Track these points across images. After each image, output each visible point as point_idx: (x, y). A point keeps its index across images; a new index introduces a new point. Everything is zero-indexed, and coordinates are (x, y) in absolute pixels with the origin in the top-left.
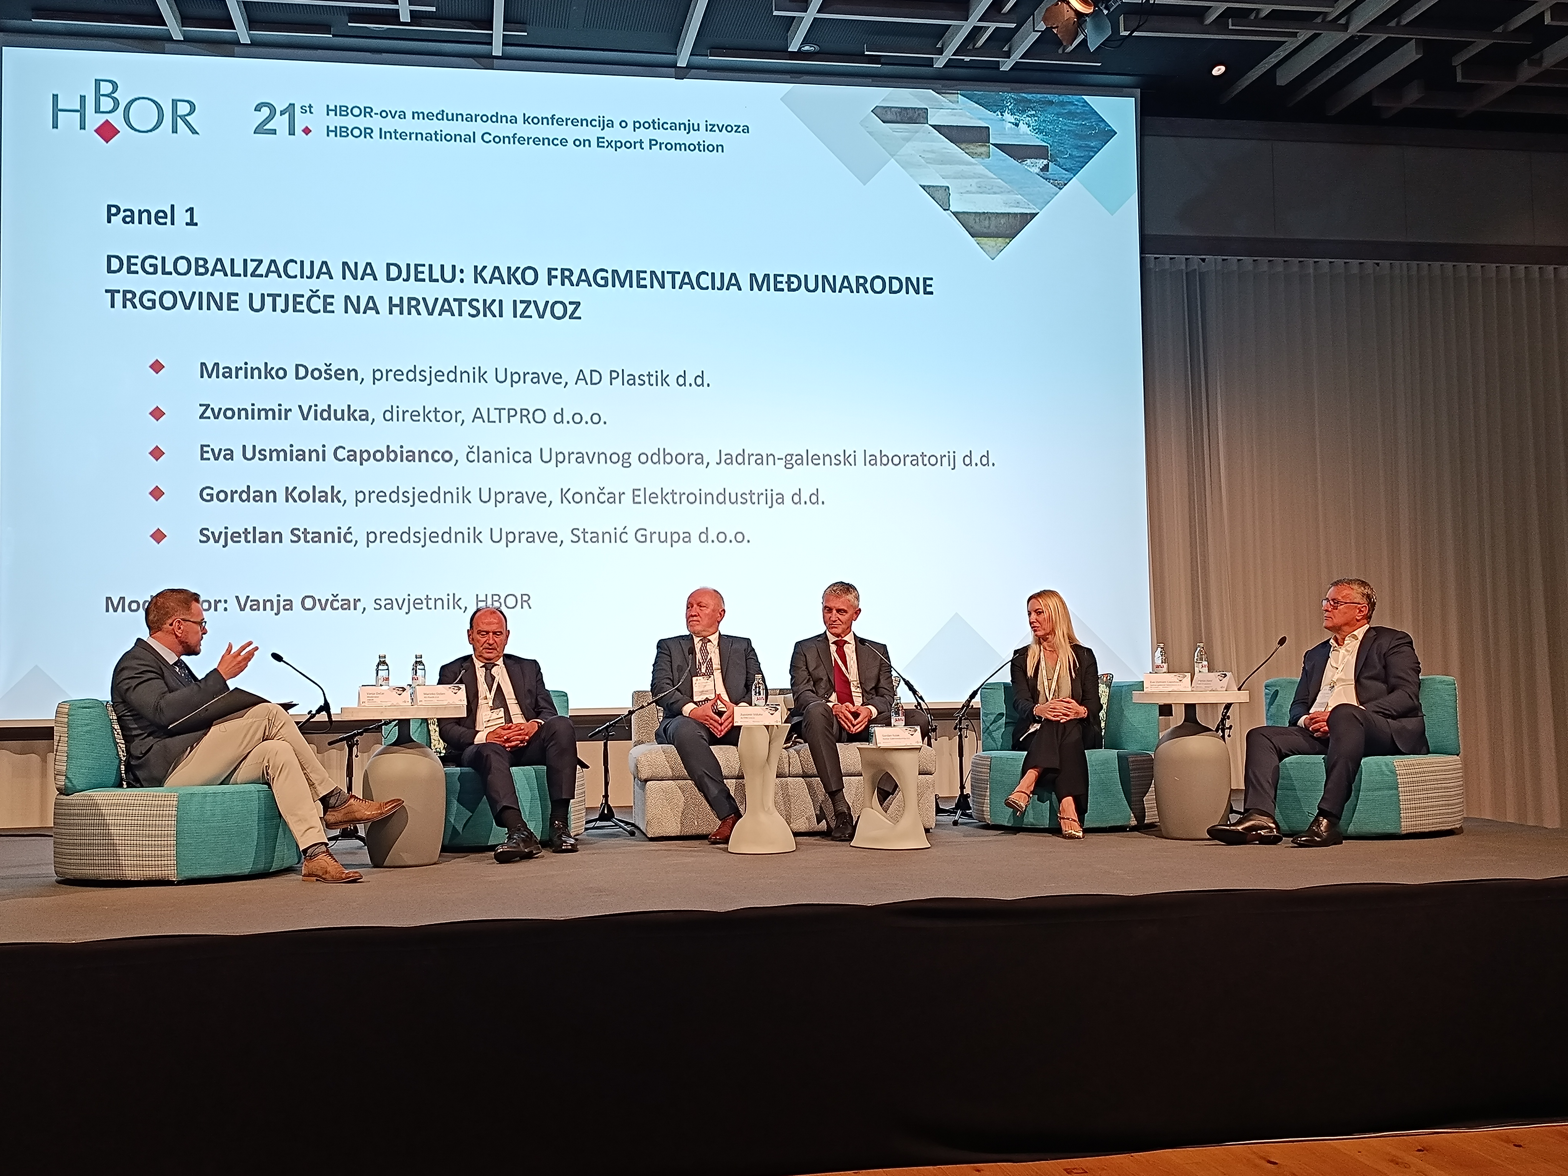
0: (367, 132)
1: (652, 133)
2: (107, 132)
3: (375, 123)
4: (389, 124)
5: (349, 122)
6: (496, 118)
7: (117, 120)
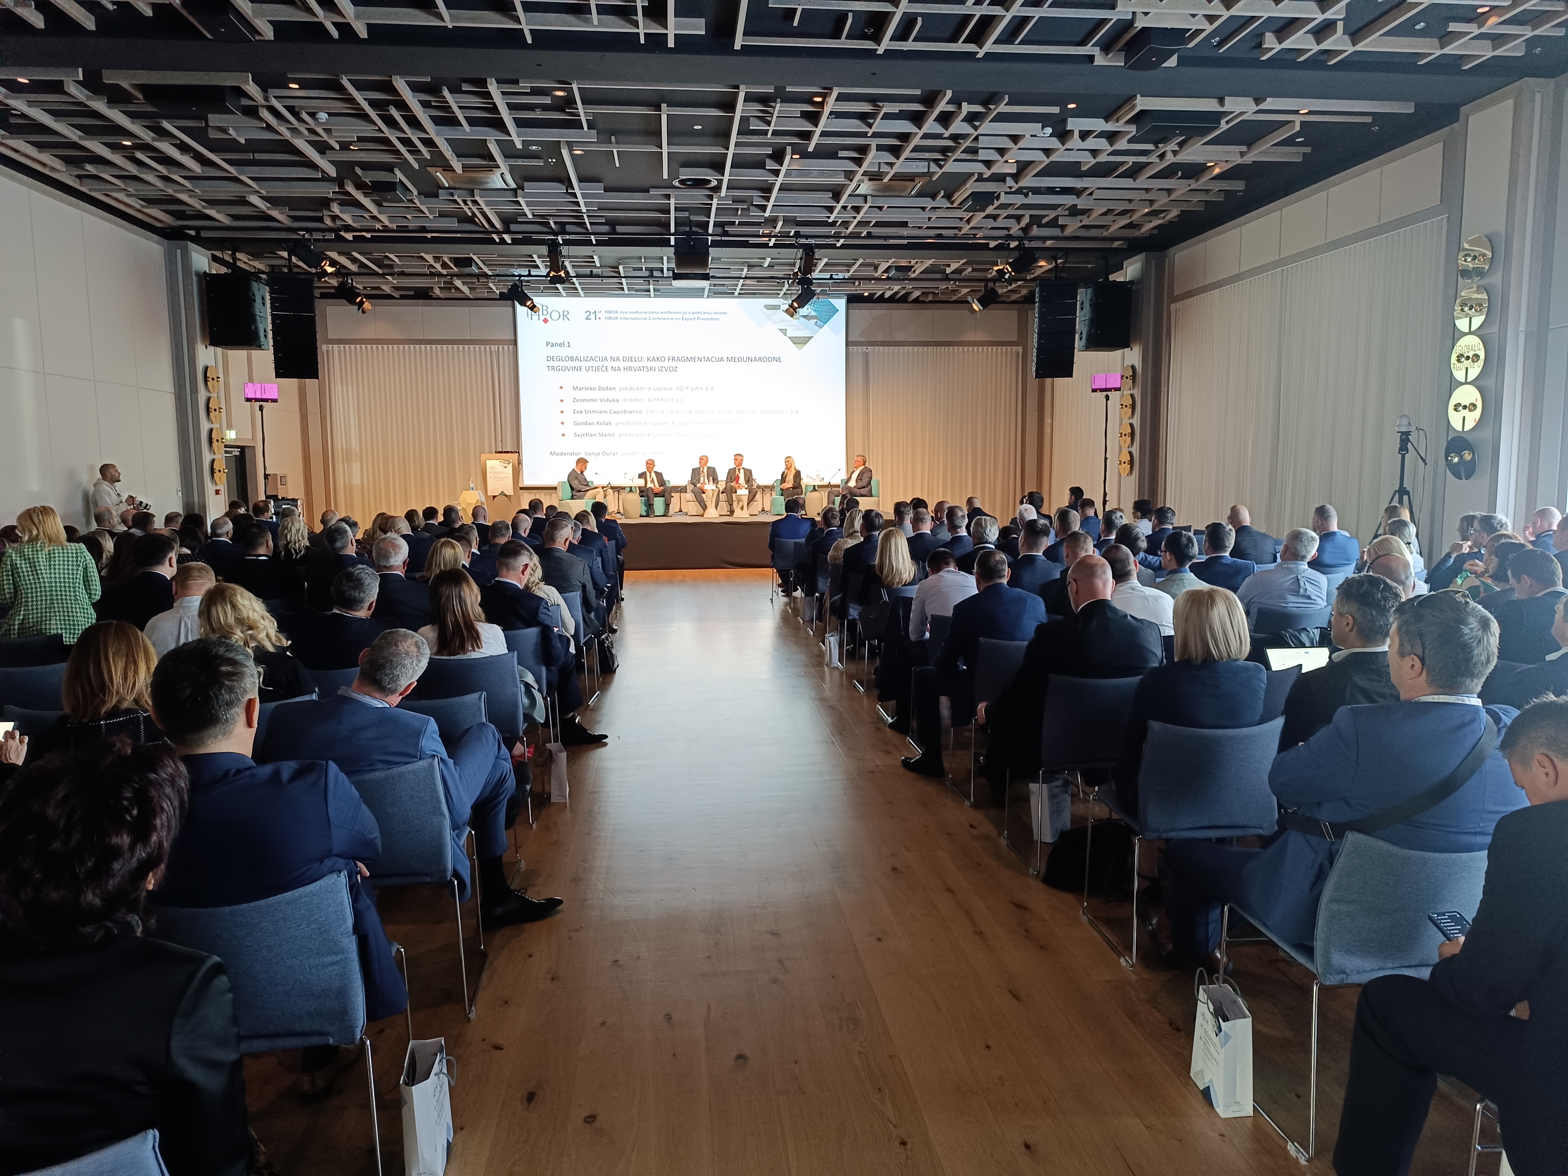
0: (617, 318)
1: (698, 315)
2: (546, 321)
3: (618, 315)
4: (623, 316)
5: (611, 315)
6: (653, 313)
7: (548, 317)
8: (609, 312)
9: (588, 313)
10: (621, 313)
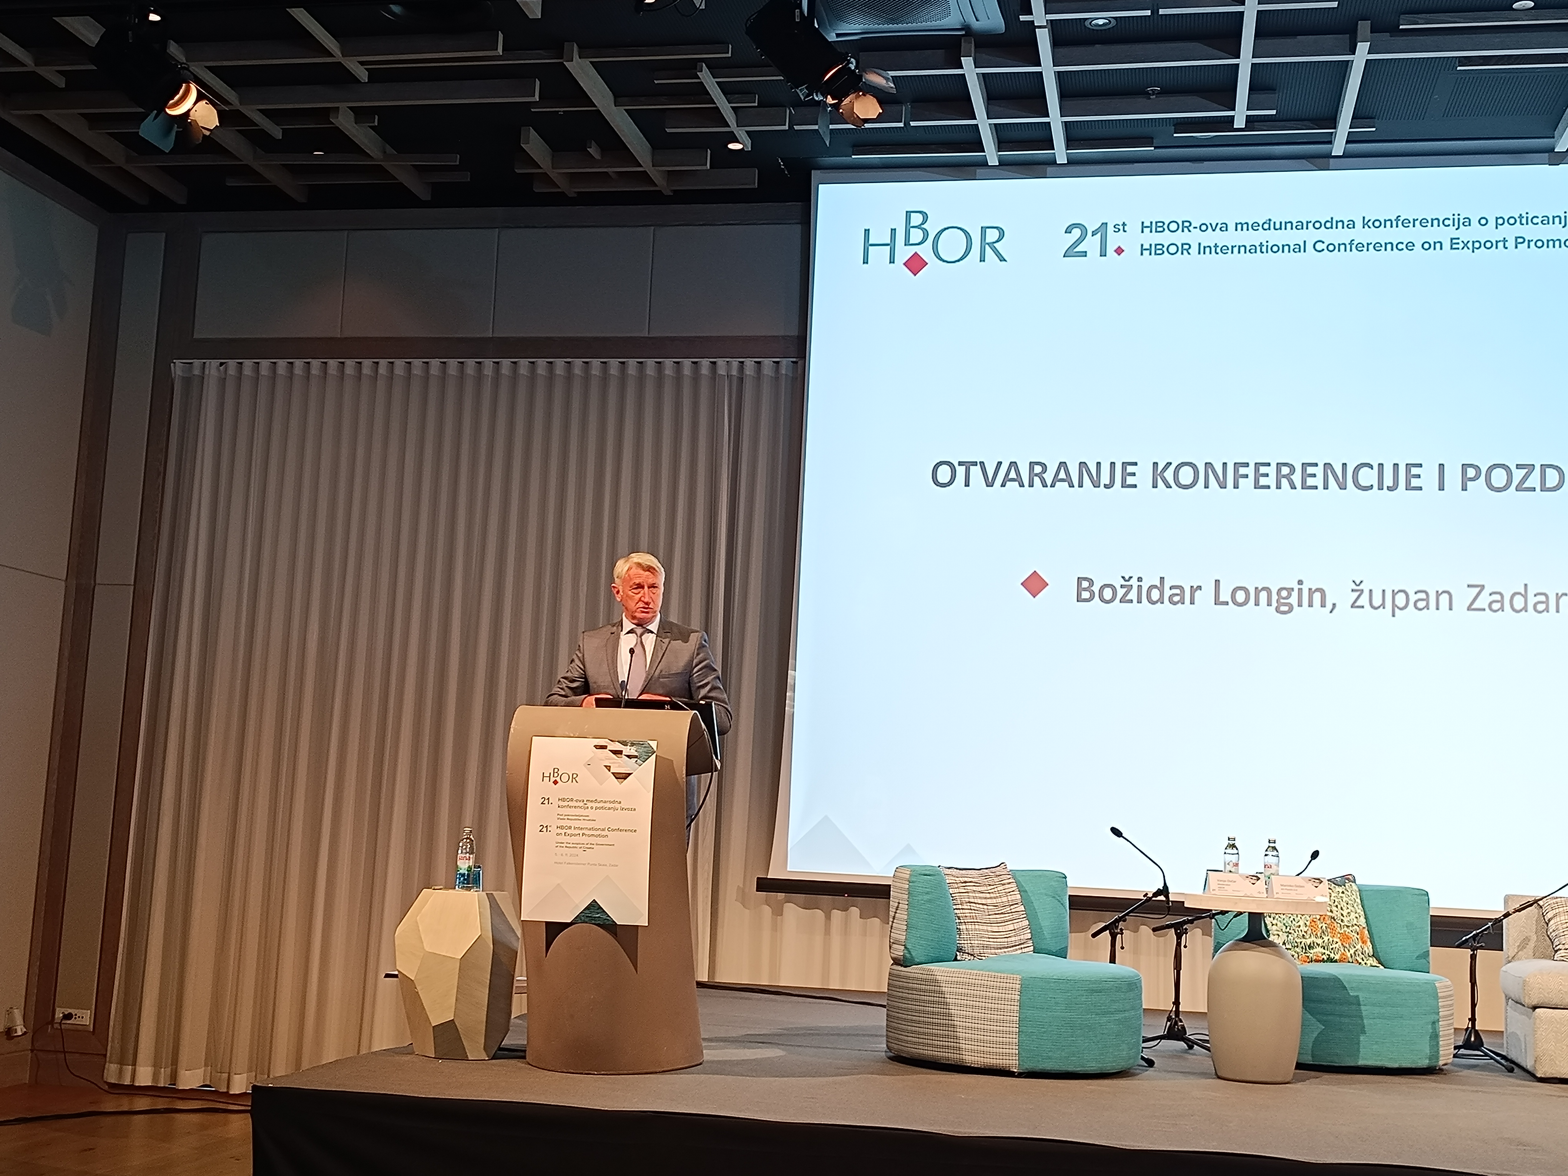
0: (1185, 248)
1: (1518, 230)
2: (915, 264)
3: (1194, 237)
4: (1210, 238)
5: (1165, 238)
6: (1331, 224)
7: (925, 252)
8: (1159, 227)
9: (1077, 233)
10: (1203, 227)
